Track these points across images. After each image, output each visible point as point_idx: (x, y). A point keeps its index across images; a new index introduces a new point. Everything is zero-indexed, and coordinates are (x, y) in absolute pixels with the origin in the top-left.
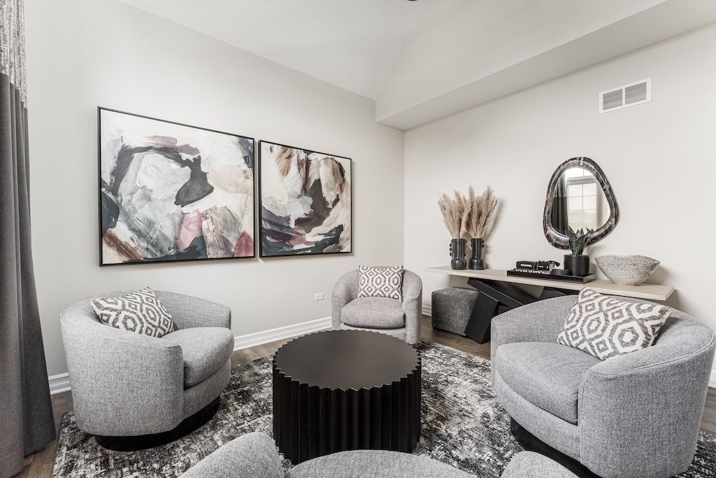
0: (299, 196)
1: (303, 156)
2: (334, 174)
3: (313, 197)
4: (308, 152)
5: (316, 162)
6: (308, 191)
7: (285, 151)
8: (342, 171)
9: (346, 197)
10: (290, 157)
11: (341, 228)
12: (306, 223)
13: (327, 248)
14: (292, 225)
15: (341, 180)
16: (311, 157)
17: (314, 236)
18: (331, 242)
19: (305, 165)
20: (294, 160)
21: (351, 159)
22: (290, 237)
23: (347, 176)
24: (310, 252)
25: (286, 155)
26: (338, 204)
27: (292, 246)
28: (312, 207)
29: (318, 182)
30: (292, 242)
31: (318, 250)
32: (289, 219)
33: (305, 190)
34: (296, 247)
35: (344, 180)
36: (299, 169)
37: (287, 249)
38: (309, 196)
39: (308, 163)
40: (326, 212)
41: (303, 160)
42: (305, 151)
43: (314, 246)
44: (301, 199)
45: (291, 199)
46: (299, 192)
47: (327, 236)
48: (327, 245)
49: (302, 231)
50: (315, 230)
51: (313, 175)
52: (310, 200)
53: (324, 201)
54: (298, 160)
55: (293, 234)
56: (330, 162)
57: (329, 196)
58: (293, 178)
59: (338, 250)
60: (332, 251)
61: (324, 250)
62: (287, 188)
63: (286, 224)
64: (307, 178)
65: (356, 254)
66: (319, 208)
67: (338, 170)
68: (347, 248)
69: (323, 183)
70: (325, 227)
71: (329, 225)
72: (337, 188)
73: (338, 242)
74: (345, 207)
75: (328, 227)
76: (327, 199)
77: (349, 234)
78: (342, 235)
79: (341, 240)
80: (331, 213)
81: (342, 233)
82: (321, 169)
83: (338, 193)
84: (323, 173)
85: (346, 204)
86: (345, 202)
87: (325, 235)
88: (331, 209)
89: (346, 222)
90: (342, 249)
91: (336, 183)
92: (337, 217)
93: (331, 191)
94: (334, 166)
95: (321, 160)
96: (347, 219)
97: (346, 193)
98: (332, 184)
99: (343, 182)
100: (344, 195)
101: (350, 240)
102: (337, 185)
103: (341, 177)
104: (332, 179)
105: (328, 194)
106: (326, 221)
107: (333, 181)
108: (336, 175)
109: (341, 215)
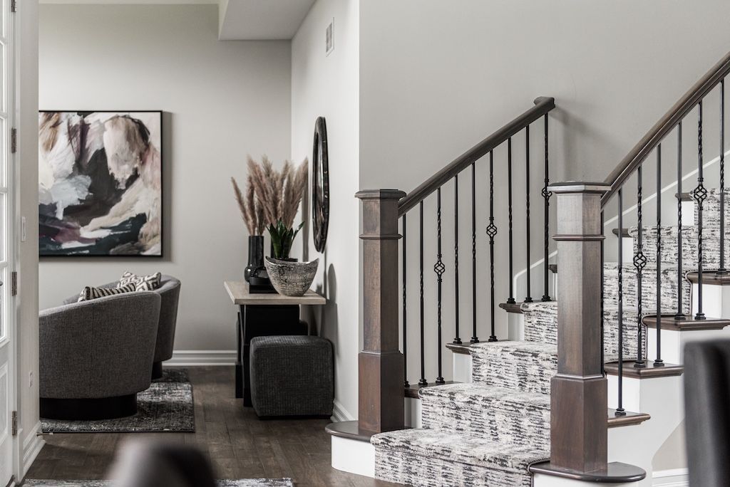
0: (71, 176)
1: (76, 120)
2: (128, 138)
3: (92, 176)
4: (85, 113)
5: (97, 125)
6: (85, 167)
7: (49, 119)
8: (143, 131)
9: (152, 171)
10: (56, 125)
11: (141, 219)
12: (83, 212)
13: (117, 248)
14: (60, 216)
15: (142, 145)
16: (89, 119)
17: (94, 230)
18: (123, 239)
19: (79, 133)
20: (63, 128)
21: (161, 112)
22: (56, 233)
23: (155, 140)
24: (87, 252)
25: (51, 123)
26: (138, 182)
27: (60, 244)
28: (90, 189)
29: (101, 154)
30: (59, 238)
31: (100, 251)
32: (56, 208)
33: (79, 167)
34: (66, 246)
35: (148, 146)
36: (70, 139)
37: (51, 248)
38: (86, 175)
39: (84, 128)
40: (114, 195)
41: (76, 125)
42: (80, 113)
43: (93, 244)
44: (73, 180)
45: (59, 181)
46: (71, 171)
47: (117, 231)
48: (117, 244)
49: (75, 224)
50: (96, 222)
51: (93, 145)
52: (87, 180)
53: (112, 180)
54: (69, 127)
55: (61, 228)
56: (121, 122)
57: (120, 172)
58: (61, 152)
59: (136, 252)
60: (124, 253)
61: (112, 250)
62: (52, 167)
63: (50, 214)
64: (82, 152)
65: (169, 259)
66: (103, 190)
67: (137, 132)
68: (154, 249)
69: (110, 154)
70: (113, 217)
71: (121, 215)
72: (134, 159)
73: (136, 240)
74: (150, 186)
75: (118, 218)
76: (116, 177)
77: (157, 228)
78: (143, 230)
79: (142, 237)
80: (124, 197)
81: (145, 226)
82: (105, 135)
83: (136, 166)
84: (109, 139)
85: (151, 183)
86: (149, 178)
87: (113, 228)
88: (123, 191)
89: (151, 209)
90: (144, 251)
91: (133, 150)
92: (135, 202)
93: (124, 164)
94: (129, 127)
95: (106, 121)
96: (153, 206)
97: (152, 164)
98: (125, 154)
99: (145, 150)
100: (148, 168)
101: (158, 238)
102: (134, 155)
103: (141, 140)
104: (125, 145)
105: (118, 169)
106: (114, 210)
107: (128, 149)
108: (133, 139)
109: (143, 198)
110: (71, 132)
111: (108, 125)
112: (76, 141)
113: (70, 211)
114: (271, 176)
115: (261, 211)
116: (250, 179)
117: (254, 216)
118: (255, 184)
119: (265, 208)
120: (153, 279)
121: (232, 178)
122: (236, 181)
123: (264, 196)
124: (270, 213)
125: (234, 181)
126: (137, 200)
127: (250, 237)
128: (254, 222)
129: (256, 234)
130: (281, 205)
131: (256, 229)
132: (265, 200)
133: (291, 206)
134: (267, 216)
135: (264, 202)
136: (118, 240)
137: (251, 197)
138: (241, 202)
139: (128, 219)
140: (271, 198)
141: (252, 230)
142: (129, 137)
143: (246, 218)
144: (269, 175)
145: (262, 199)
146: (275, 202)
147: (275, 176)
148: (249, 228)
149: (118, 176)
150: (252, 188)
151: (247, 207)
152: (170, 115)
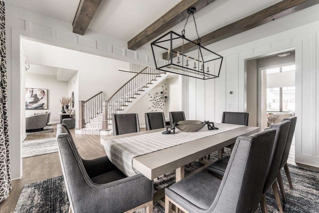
0: (30, 98)
1: (31, 90)
2: (41, 93)
3: (34, 98)
4: (33, 89)
5: (35, 90)
8: (44, 92)
9: (45, 97)
10: (27, 90)
11: (44, 104)
14: (28, 103)
15: (44, 94)
17: (35, 105)
18: (40, 107)
21: (47, 89)
23: (46, 93)
24: (33, 109)
26: (43, 99)
28: (34, 100)
29: (36, 95)
31: (36, 108)
33: (32, 96)
34: (30, 108)
35: (45, 94)
37: (28, 108)
39: (33, 91)
40: (38, 100)
47: (39, 105)
49: (31, 105)
50: (35, 104)
51: (34, 93)
53: (38, 98)
55: (28, 105)
56: (40, 91)
57: (40, 97)
58: (28, 94)
59: (42, 108)
60: (40, 109)
61: (38, 108)
64: (32, 94)
65: (48, 109)
66: (36, 100)
68: (46, 108)
69: (38, 95)
83: (42, 97)
85: (45, 99)
88: (40, 100)
92: (42, 102)
96: (46, 102)
101: (47, 106)
102: (42, 95)
106: (38, 103)
109: (44, 101)
110: (30, 91)
111: (37, 91)
112: (31, 93)
113: (30, 103)
116: (62, 99)
117: (63, 104)
120: (46, 112)
124: (65, 103)
125: (60, 99)
127: (62, 106)
138: (61, 102)
139: (41, 104)
145: (64, 101)
152: (49, 90)
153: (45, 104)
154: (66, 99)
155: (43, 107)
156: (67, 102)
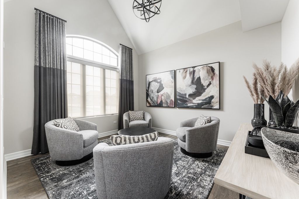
0: (190, 85)
1: (192, 69)
3: (197, 85)
4: (194, 67)
5: (198, 70)
6: (194, 83)
7: (184, 70)
8: (213, 70)
9: (216, 82)
10: (186, 72)
11: (212, 97)
12: (193, 95)
13: (204, 106)
14: (187, 97)
15: (212, 74)
16: (195, 69)
17: (197, 100)
18: (206, 103)
19: (192, 73)
20: (188, 72)
21: (219, 62)
22: (186, 101)
23: (217, 72)
24: (195, 107)
25: (185, 71)
26: (211, 86)
27: (187, 105)
28: (196, 89)
29: (199, 78)
30: (187, 103)
31: (199, 107)
32: (186, 95)
33: (192, 83)
34: (189, 105)
35: (214, 74)
36: (190, 75)
37: (185, 105)
38: (194, 85)
39: (194, 71)
40: (203, 90)
41: (192, 71)
42: (192, 67)
43: (197, 105)
44: (191, 86)
45: (187, 87)
46: (190, 84)
47: (204, 101)
48: (204, 105)
49: (191, 99)
50: (197, 98)
51: (196, 76)
52: (195, 86)
53: (202, 86)
54: (190, 72)
55: (187, 100)
56: (205, 68)
57: (205, 83)
58: (188, 79)
59: (210, 107)
60: (206, 108)
61: (202, 107)
62: (185, 83)
63: (185, 96)
64: (193, 78)
65: (223, 110)
66: (200, 89)
67: (210, 70)
68: (217, 106)
69: (201, 78)
70: (203, 97)
71: (205, 96)
72: (209, 79)
73: (210, 104)
74: (215, 87)
75: (204, 97)
76: (204, 85)
77: (218, 100)
78: (213, 100)
79: (212, 103)
80: (206, 90)
81: (213, 99)
82: (200, 72)
83: (210, 81)
84: (202, 73)
85: (216, 85)
86: (215, 84)
87: (203, 100)
88: (206, 89)
89: (216, 94)
90: (213, 107)
91: (209, 76)
92: (210, 92)
93: (206, 81)
94: (208, 69)
95: (201, 68)
96: (216, 93)
97: (216, 80)
98: (207, 77)
99: (213, 75)
100: (214, 81)
101: (218, 103)
102: (210, 77)
103: (212, 73)
104: (207, 75)
105: (204, 82)
106: (203, 95)
107: (207, 76)
108: (209, 73)
109: (212, 91)
110: (190, 73)
111: (201, 70)
112: (192, 76)
113: (190, 95)
114: (269, 70)
115: (263, 92)
116: (255, 75)
117: (257, 94)
118: (258, 77)
119: (265, 89)
120: (207, 119)
121: (243, 76)
122: (246, 77)
123: (264, 83)
124: (268, 91)
125: (245, 78)
126: (210, 91)
127: (255, 104)
128: (258, 97)
129: (259, 103)
130: (278, 86)
131: (259, 100)
132: (265, 84)
133: (287, 86)
134: (266, 93)
135: (264, 86)
136: (204, 104)
137: (255, 84)
138: (249, 87)
139: (207, 97)
140: (269, 83)
141: (256, 101)
142: (208, 72)
143: (252, 95)
144: (268, 69)
145: (263, 84)
146: (273, 85)
147: (273, 69)
148: (254, 100)
149: (204, 84)
150: (256, 80)
151: (253, 89)
152: (223, 63)
153: (215, 97)
154: (272, 76)
155: (212, 104)
156: (278, 81)
